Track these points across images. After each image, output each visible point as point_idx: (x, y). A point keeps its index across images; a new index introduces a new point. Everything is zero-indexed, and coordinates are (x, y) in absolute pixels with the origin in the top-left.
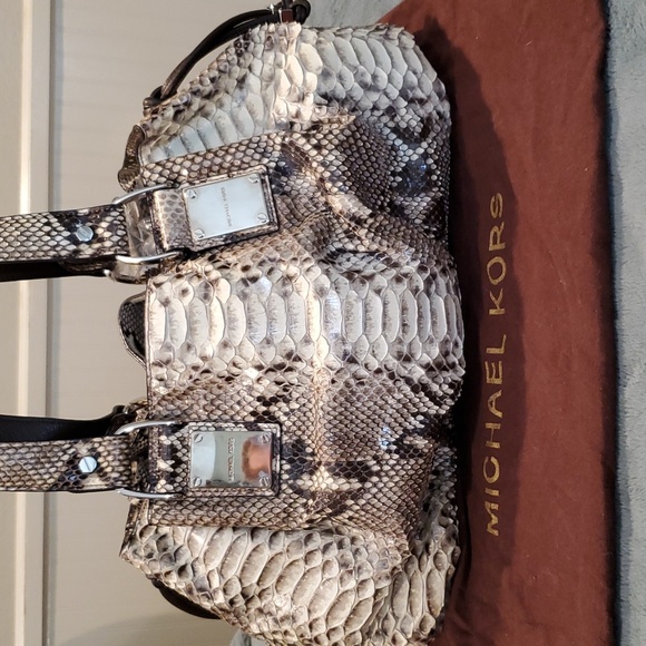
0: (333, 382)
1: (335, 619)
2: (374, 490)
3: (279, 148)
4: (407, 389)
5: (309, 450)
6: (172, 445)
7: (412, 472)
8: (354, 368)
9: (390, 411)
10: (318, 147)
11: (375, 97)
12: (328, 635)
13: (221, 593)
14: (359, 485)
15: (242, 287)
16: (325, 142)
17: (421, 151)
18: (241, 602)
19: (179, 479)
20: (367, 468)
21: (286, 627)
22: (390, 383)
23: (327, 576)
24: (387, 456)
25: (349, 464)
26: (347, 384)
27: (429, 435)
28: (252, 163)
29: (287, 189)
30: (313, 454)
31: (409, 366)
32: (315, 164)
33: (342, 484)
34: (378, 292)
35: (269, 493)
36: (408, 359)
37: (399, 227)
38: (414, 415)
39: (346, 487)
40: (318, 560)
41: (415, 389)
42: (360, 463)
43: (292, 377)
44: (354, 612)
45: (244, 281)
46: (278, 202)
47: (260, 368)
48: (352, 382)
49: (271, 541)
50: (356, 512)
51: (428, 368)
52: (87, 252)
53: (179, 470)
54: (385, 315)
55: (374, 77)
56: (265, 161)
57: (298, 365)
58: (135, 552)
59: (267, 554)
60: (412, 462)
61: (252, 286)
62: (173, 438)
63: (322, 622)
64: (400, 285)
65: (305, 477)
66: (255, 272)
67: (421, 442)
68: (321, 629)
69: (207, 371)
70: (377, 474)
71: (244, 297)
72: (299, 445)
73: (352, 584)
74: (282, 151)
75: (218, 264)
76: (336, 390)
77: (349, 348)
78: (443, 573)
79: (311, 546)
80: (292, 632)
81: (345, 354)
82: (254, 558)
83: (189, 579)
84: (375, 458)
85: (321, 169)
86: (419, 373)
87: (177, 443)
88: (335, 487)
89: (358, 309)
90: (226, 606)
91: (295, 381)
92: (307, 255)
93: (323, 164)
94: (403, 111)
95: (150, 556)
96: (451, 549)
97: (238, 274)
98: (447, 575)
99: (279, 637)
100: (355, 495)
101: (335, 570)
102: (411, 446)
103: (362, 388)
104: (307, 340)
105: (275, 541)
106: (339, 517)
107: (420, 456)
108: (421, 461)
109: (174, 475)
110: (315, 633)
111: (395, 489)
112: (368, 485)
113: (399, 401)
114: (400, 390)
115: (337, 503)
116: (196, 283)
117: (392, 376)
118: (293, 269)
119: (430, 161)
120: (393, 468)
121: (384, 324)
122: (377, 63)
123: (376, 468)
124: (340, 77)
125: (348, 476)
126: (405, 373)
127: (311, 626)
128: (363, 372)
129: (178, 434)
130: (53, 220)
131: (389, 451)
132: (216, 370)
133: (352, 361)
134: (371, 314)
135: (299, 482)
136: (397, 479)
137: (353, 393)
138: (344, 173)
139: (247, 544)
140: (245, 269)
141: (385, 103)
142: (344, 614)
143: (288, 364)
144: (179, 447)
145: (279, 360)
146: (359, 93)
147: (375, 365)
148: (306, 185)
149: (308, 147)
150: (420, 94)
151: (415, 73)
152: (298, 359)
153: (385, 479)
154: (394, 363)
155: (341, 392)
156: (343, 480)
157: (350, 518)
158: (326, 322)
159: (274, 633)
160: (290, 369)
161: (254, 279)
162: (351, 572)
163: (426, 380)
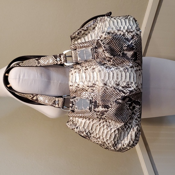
0: (102, 89)
1: (107, 137)
2: (110, 111)
3: (96, 43)
4: (118, 91)
5: (98, 103)
6: (72, 101)
7: (118, 107)
8: (106, 86)
9: (114, 95)
10: (103, 43)
11: (120, 32)
12: (107, 141)
13: (84, 132)
14: (107, 110)
15: (85, 71)
16: (105, 42)
17: (131, 42)
18: (89, 134)
19: (73, 108)
20: (109, 106)
21: (98, 140)
22: (114, 90)
23: (104, 128)
24: (113, 104)
25: (105, 105)
26: (105, 90)
27: (122, 100)
28: (90, 46)
29: (97, 52)
30: (98, 104)
31: (119, 86)
32: (102, 47)
33: (104, 109)
34: (112, 71)
35: (89, 111)
36: (118, 85)
37: (121, 59)
38: (120, 96)
39: (104, 110)
40: (102, 125)
41: (120, 91)
42: (107, 105)
43: (94, 88)
44: (111, 136)
45: (85, 70)
46: (95, 54)
47: (88, 86)
48: (106, 89)
49: (92, 121)
50: (107, 115)
51: (123, 87)
52: (59, 63)
53: (73, 106)
54: (113, 76)
55: (120, 28)
56: (93, 46)
57: (96, 86)
58: (68, 124)
59: (92, 123)
60: (118, 105)
61: (87, 70)
62: (72, 100)
63: (105, 138)
64: (117, 70)
65: (96, 108)
66: (87, 68)
67: (120, 101)
68: (105, 140)
69: (78, 87)
70: (111, 107)
71: (85, 73)
72: (96, 102)
73: (109, 129)
74: (96, 44)
75: (81, 66)
76: (102, 91)
77: (105, 82)
78: (135, 132)
79: (100, 122)
80: (100, 141)
81: (104, 83)
82: (90, 124)
83: (78, 130)
84: (110, 104)
85: (104, 48)
86: (120, 88)
87: (73, 101)
88: (102, 110)
89: (107, 75)
90: (86, 135)
91: (95, 89)
92: (97, 64)
93: (104, 47)
94: (127, 35)
95: (71, 125)
96: (137, 127)
97: (84, 68)
98: (136, 133)
99: (98, 142)
100: (106, 112)
101: (105, 126)
102: (118, 102)
103: (108, 90)
104: (97, 81)
105: (93, 121)
106: (103, 116)
107: (120, 104)
108: (120, 105)
109: (72, 107)
110: (104, 141)
111: (115, 110)
112: (109, 110)
113: (116, 93)
114: (116, 91)
115: (103, 113)
116: (77, 70)
117: (114, 88)
118: (95, 67)
119: (133, 44)
120: (114, 106)
121: (113, 78)
122: (122, 24)
123: (111, 106)
124: (112, 28)
125: (105, 108)
126: (118, 88)
127: (103, 139)
128: (108, 87)
129: (74, 99)
130: (53, 57)
131: (113, 103)
132: (80, 87)
133: (106, 85)
134: (110, 76)
135: (95, 109)
136: (115, 108)
137: (106, 91)
138: (108, 49)
139: (88, 122)
140: (86, 67)
141: (122, 33)
142: (109, 136)
143: (94, 86)
144: (74, 102)
145: (92, 85)
146: (116, 31)
147: (111, 86)
148: (101, 51)
149: (101, 43)
150: (131, 30)
151: (131, 26)
152: (95, 85)
153: (113, 108)
154: (115, 86)
155: (103, 91)
156: (104, 108)
157: (105, 116)
158: (101, 77)
159: (97, 141)
160: (94, 87)
161: (87, 69)
162: (109, 127)
163: (122, 89)
